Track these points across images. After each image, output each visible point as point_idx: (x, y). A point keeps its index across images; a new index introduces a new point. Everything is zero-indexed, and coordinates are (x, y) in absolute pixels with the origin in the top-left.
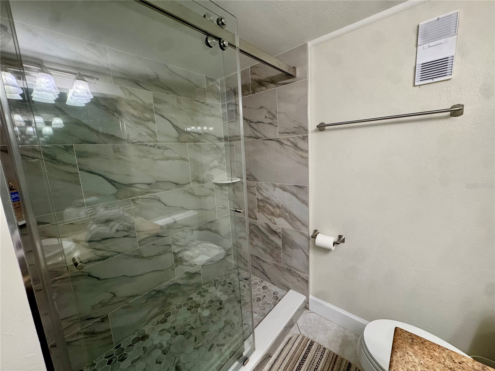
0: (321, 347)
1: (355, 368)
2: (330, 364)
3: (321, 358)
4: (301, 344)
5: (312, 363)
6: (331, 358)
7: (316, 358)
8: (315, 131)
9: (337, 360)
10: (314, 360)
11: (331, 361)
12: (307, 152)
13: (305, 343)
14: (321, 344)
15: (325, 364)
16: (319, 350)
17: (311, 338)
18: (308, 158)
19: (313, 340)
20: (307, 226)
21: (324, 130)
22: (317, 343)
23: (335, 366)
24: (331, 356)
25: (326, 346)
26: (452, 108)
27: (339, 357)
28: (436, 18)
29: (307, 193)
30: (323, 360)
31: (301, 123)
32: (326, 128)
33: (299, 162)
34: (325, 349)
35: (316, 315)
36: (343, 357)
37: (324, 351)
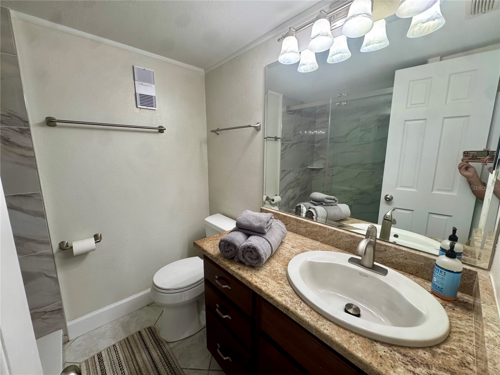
0: (110, 347)
1: (144, 330)
2: (127, 347)
3: (117, 353)
4: (89, 368)
5: (113, 364)
6: (125, 343)
7: (113, 358)
8: (41, 125)
9: (129, 340)
10: (113, 360)
11: (126, 345)
12: (32, 149)
13: (92, 362)
14: (108, 347)
15: (123, 352)
16: (110, 351)
17: (95, 353)
18: (35, 157)
19: (97, 353)
20: (49, 243)
21: (54, 126)
22: (104, 350)
23: (131, 344)
24: (123, 343)
25: (113, 343)
26: (159, 127)
27: (130, 337)
28: (143, 68)
29: (41, 201)
30: (119, 352)
31: (12, 111)
32: (57, 123)
33: (17, 163)
34: (115, 345)
35: (82, 337)
36: (131, 334)
37: (115, 347)
